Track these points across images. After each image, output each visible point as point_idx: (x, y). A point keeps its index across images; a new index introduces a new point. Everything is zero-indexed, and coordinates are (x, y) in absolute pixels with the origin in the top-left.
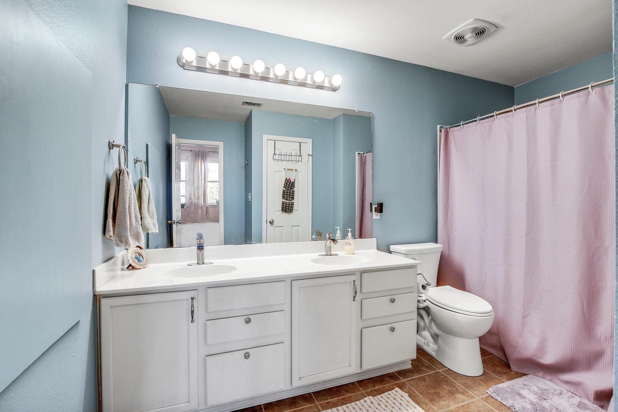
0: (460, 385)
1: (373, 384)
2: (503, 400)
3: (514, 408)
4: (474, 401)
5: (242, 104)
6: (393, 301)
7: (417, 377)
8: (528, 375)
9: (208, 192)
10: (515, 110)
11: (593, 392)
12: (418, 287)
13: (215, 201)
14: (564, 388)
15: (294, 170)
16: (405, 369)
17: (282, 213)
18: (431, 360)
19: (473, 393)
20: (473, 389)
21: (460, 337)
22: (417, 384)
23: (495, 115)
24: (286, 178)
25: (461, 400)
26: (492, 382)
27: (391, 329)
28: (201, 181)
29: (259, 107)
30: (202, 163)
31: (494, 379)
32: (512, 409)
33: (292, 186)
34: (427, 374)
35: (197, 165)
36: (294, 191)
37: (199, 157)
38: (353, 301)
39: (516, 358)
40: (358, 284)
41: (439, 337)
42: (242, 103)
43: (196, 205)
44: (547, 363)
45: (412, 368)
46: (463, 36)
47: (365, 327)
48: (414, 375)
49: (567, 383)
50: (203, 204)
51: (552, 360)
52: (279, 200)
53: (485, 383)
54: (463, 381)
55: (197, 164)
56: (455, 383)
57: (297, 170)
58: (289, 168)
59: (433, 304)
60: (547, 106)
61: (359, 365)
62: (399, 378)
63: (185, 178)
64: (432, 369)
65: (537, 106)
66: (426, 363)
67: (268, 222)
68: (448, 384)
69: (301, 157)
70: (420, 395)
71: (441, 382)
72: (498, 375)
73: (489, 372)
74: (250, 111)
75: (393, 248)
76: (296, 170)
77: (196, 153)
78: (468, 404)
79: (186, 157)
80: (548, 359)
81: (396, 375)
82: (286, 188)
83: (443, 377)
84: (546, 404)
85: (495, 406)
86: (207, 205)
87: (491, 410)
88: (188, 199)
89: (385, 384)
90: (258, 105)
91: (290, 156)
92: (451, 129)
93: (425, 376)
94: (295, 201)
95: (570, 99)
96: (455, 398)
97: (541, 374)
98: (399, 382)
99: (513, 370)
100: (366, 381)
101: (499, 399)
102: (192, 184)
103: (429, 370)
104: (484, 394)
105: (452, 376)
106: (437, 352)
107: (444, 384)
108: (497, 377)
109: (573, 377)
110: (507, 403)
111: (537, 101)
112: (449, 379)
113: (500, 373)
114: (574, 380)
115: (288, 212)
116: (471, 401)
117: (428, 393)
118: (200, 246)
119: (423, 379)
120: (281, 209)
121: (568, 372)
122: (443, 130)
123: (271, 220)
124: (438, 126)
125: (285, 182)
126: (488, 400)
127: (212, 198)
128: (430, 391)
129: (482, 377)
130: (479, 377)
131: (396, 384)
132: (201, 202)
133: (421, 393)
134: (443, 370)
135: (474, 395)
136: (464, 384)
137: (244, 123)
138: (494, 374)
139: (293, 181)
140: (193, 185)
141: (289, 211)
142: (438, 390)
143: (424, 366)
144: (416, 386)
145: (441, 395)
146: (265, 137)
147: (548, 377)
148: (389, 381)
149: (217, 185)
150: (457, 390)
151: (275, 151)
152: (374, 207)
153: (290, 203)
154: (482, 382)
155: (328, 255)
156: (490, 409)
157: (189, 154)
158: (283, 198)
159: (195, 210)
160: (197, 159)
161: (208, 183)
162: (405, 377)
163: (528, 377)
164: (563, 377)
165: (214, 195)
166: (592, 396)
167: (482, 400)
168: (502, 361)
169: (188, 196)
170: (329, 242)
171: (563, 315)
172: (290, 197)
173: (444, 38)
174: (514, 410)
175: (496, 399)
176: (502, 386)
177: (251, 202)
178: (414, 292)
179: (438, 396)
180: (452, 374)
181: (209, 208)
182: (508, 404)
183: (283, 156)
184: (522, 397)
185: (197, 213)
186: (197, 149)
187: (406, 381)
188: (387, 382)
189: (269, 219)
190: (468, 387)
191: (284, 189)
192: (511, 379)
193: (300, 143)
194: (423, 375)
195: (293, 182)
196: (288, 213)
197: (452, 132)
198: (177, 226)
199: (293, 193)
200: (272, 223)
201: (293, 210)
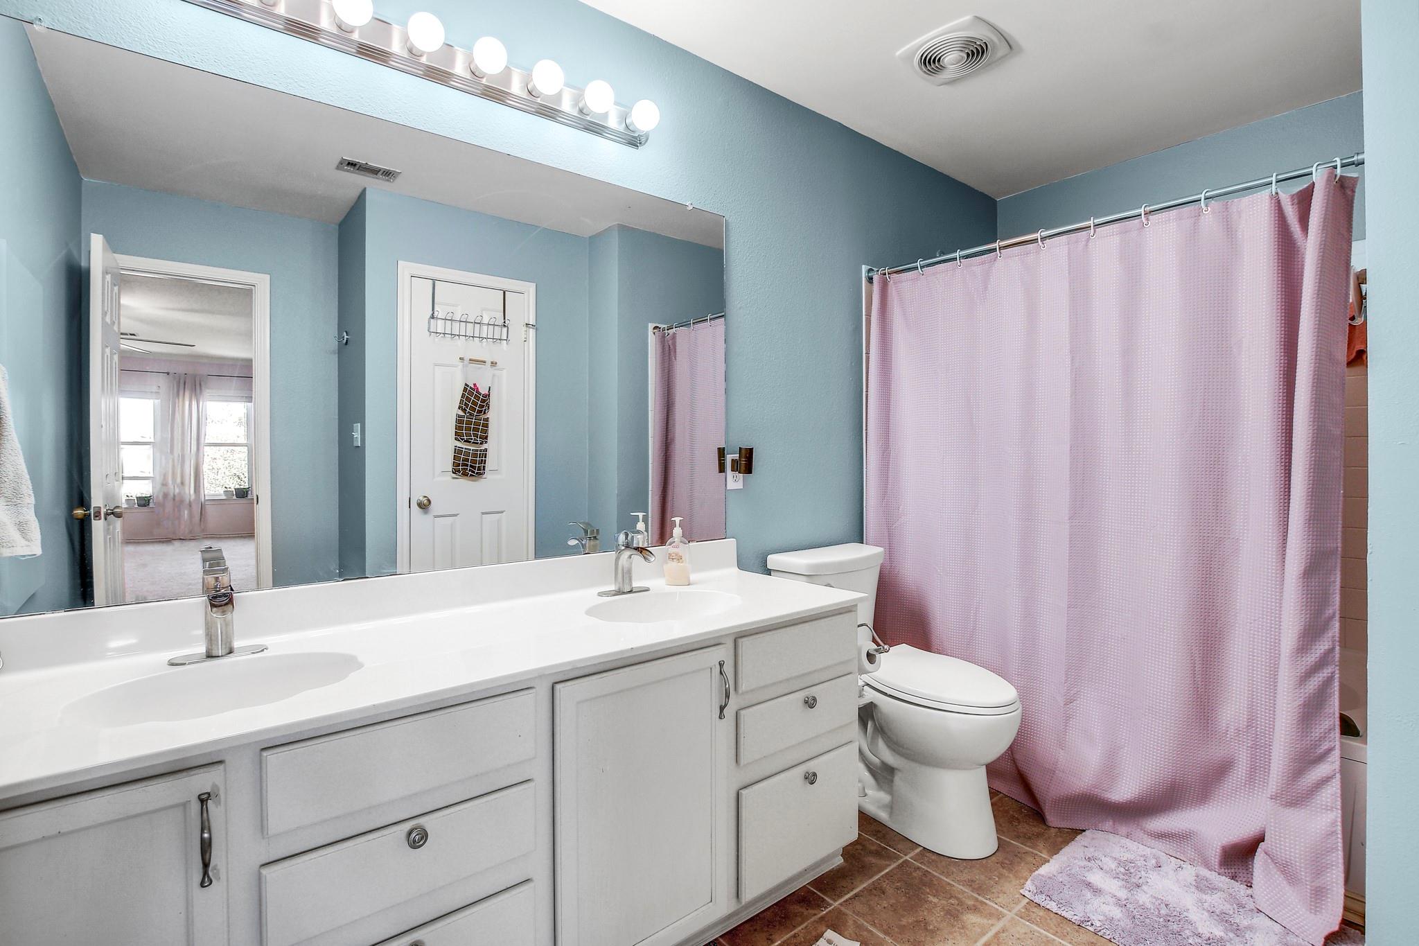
0: (961, 887)
1: (765, 934)
2: (1063, 909)
3: (1089, 923)
4: (1005, 925)
5: (338, 168)
6: (810, 703)
7: (865, 885)
8: (1084, 831)
9: (205, 468)
10: (1043, 239)
11: (1218, 850)
12: (860, 660)
13: (221, 491)
14: (1158, 849)
15: (488, 364)
16: (830, 871)
17: (454, 478)
18: (879, 831)
19: (996, 904)
20: (993, 893)
21: (944, 767)
22: (871, 908)
23: (998, 249)
24: (466, 385)
25: (979, 930)
26: (1022, 865)
27: (806, 778)
28: (189, 444)
29: (388, 180)
30: (193, 403)
31: (1023, 855)
32: (1087, 927)
33: (483, 406)
34: (883, 873)
35: (180, 407)
36: (487, 420)
37: (184, 388)
38: (720, 718)
39: (1056, 797)
40: (728, 669)
41: (896, 771)
42: (336, 162)
43: (177, 499)
44: (1121, 800)
45: (845, 864)
46: (940, 58)
47: (744, 784)
48: (855, 883)
49: (1162, 836)
50: (193, 497)
51: (1132, 790)
52: (445, 444)
53: (1010, 870)
54: (966, 876)
55: (181, 403)
56: (949, 884)
57: (496, 363)
58: (473, 358)
59: (885, 694)
60: (1113, 235)
61: (733, 890)
62: (823, 900)
63: (152, 437)
64: (892, 858)
65: (1092, 234)
66: (873, 844)
67: (414, 505)
68: (937, 891)
69: (506, 329)
70: (887, 938)
71: (920, 888)
72: (1028, 844)
73: (1008, 840)
74: (360, 190)
75: (774, 560)
76: (494, 364)
77: (180, 379)
78: (997, 935)
79: (155, 389)
80: (1124, 790)
81: (815, 893)
82: (464, 411)
83: (920, 874)
84: (1143, 898)
85: (1051, 929)
86: (203, 500)
87: (1049, 941)
88: (158, 486)
89: (795, 927)
90: (388, 174)
91: (477, 326)
92: (892, 276)
93: (879, 879)
94: (490, 446)
95: (1162, 222)
96: (963, 927)
97: (1108, 825)
98: (827, 910)
99: (1050, 824)
100: (747, 926)
101: (1052, 906)
102: (169, 451)
103: (884, 862)
104: (1019, 901)
105: (937, 867)
106: (891, 808)
107: (929, 894)
108: (1027, 848)
109: (1173, 823)
110: (1073, 913)
111: (1091, 222)
112: (935, 876)
113: (1030, 838)
114: (1177, 830)
115: (471, 475)
116: (998, 926)
117: (903, 929)
118: (220, 597)
119: (878, 890)
120: (450, 468)
121: (1161, 811)
122: (876, 278)
123: (421, 498)
124: (864, 268)
125: (463, 396)
126: (1033, 916)
127: (214, 482)
128: (904, 921)
129: (1000, 857)
130: (993, 858)
131: (822, 918)
132: (190, 491)
133: (886, 933)
134: (912, 854)
135: (1000, 909)
136: (970, 883)
137: (337, 227)
138: (1018, 842)
139: (487, 393)
140: (172, 451)
141: (474, 472)
142: (921, 913)
143: (871, 853)
144: (870, 912)
145: (931, 927)
146: (406, 268)
147: (1123, 829)
148: (803, 913)
149: (225, 452)
150: (961, 903)
151: (433, 309)
152: (729, 458)
153: (477, 450)
154: (1003, 868)
155: (624, 593)
156: (1044, 939)
157: (162, 381)
158: (456, 439)
159: (174, 510)
160: (181, 393)
161: (207, 449)
162: (837, 893)
163: (1085, 836)
164: (1152, 825)
165: (219, 477)
166: (1215, 858)
167: (1021, 918)
168: (1023, 806)
169: (159, 479)
170: (626, 557)
171: (1153, 691)
172: (476, 436)
173: (898, 53)
174: (1092, 929)
175: (1047, 907)
176: (1050, 873)
177: (361, 450)
178: (851, 673)
179: (927, 929)
180: (937, 862)
181: (207, 506)
182: (1076, 917)
183: (456, 325)
184: (1097, 891)
185: (179, 518)
186: (181, 370)
187: (841, 904)
188: (800, 919)
189: (418, 496)
190: (980, 889)
191: (461, 413)
192: (1055, 849)
193: (504, 293)
194: (877, 877)
195: (485, 396)
196: (474, 478)
197: (895, 283)
198: (109, 525)
199: (487, 426)
200: (424, 506)
201: (484, 470)
